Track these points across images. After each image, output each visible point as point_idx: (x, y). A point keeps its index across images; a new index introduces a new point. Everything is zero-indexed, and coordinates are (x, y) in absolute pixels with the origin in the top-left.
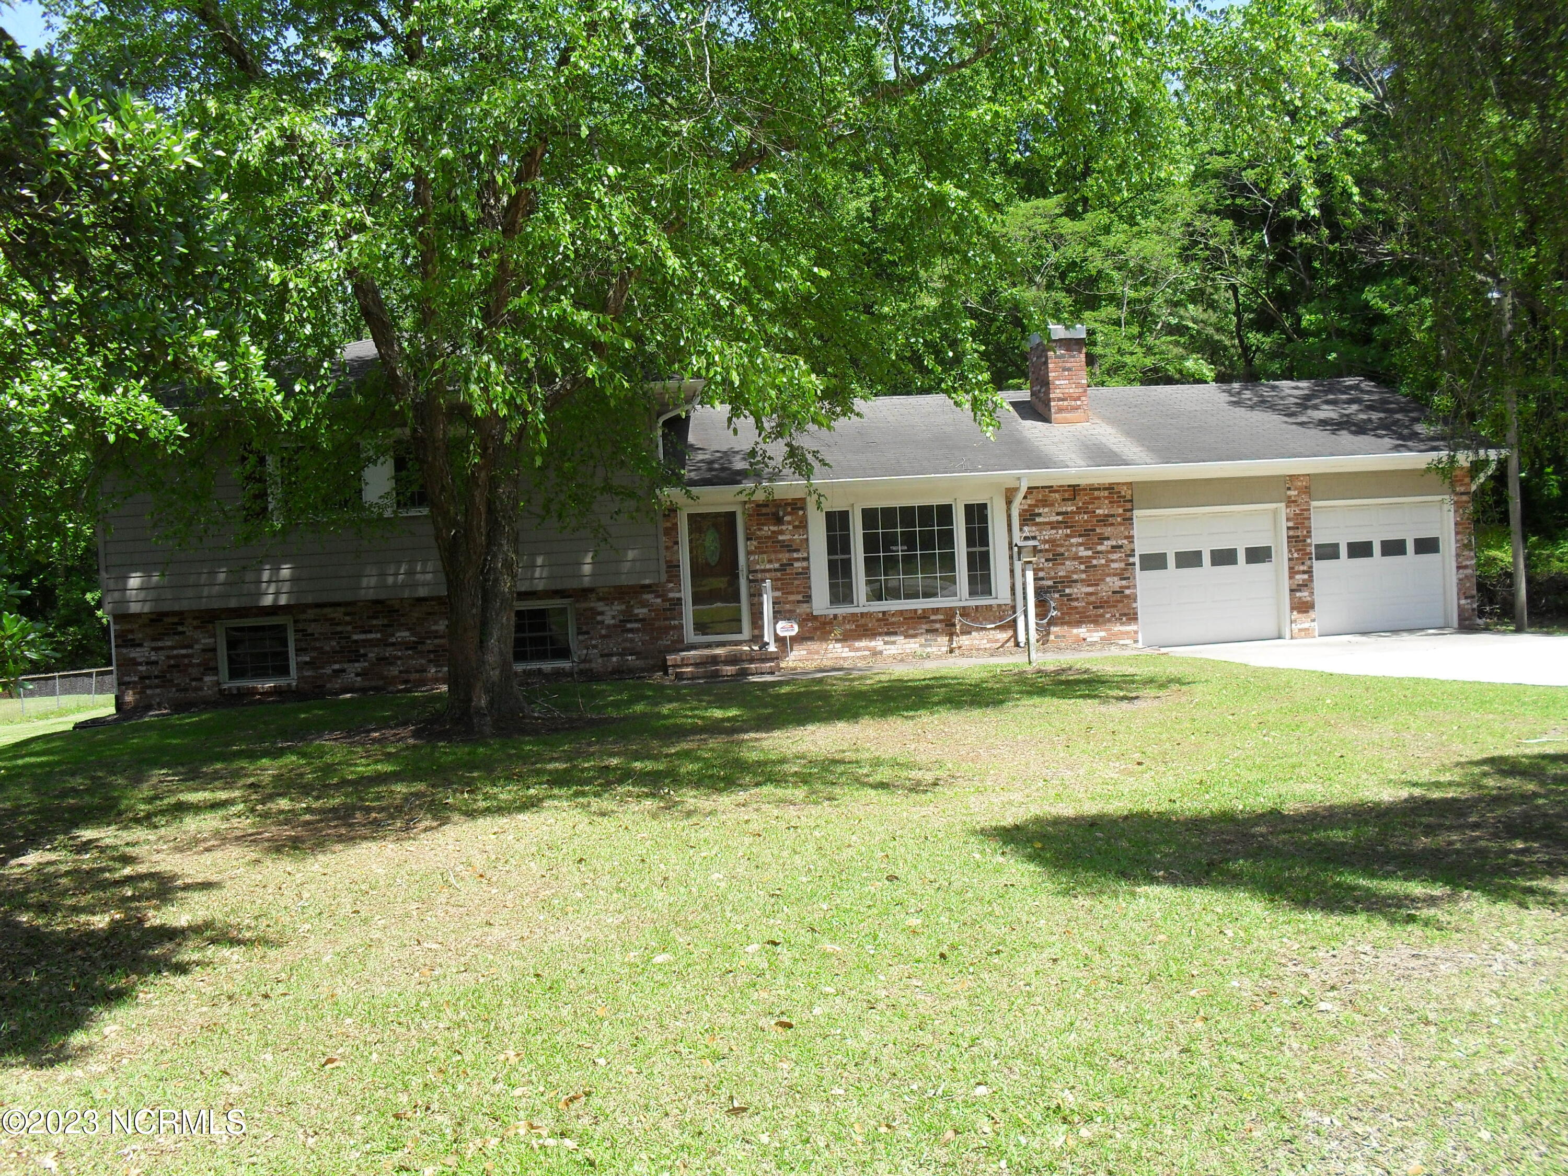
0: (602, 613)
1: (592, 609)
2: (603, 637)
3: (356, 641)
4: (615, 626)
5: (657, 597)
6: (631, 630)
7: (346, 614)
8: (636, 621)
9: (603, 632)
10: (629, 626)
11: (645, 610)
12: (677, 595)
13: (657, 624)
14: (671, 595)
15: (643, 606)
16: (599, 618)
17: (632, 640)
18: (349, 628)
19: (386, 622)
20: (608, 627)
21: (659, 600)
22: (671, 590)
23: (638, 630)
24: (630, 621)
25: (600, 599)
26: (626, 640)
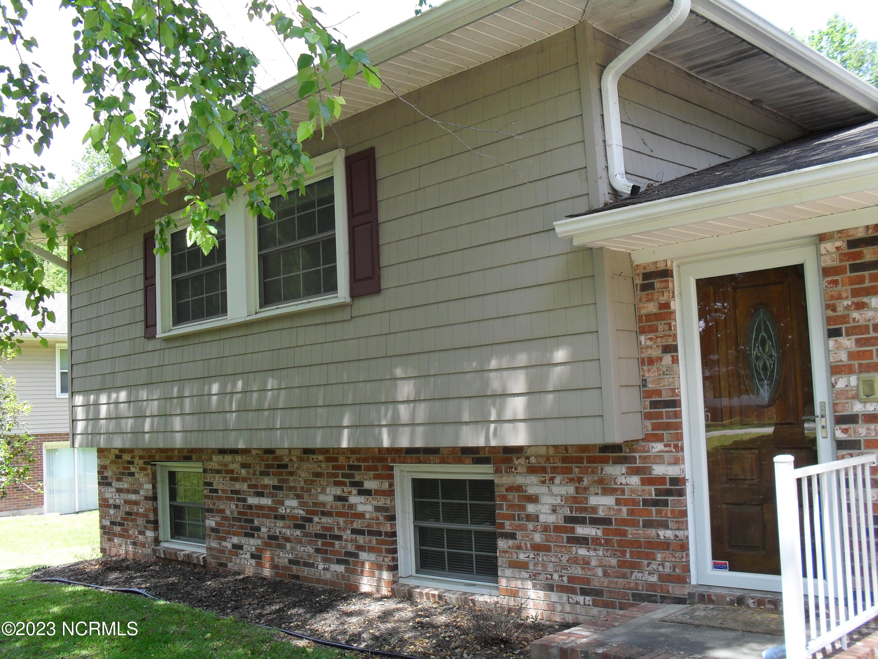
0: (534, 499)
1: (519, 488)
2: (536, 548)
3: (250, 507)
4: (557, 529)
5: (633, 471)
6: (583, 541)
7: (244, 466)
8: (595, 522)
9: (538, 538)
10: (581, 531)
11: (609, 501)
12: (672, 471)
13: (631, 532)
14: (659, 470)
15: (607, 491)
16: (531, 508)
17: (586, 562)
18: (245, 487)
19: (276, 483)
20: (546, 529)
21: (635, 480)
22: (659, 459)
23: (596, 541)
24: (581, 521)
25: (532, 470)
26: (574, 560)
